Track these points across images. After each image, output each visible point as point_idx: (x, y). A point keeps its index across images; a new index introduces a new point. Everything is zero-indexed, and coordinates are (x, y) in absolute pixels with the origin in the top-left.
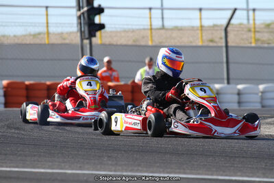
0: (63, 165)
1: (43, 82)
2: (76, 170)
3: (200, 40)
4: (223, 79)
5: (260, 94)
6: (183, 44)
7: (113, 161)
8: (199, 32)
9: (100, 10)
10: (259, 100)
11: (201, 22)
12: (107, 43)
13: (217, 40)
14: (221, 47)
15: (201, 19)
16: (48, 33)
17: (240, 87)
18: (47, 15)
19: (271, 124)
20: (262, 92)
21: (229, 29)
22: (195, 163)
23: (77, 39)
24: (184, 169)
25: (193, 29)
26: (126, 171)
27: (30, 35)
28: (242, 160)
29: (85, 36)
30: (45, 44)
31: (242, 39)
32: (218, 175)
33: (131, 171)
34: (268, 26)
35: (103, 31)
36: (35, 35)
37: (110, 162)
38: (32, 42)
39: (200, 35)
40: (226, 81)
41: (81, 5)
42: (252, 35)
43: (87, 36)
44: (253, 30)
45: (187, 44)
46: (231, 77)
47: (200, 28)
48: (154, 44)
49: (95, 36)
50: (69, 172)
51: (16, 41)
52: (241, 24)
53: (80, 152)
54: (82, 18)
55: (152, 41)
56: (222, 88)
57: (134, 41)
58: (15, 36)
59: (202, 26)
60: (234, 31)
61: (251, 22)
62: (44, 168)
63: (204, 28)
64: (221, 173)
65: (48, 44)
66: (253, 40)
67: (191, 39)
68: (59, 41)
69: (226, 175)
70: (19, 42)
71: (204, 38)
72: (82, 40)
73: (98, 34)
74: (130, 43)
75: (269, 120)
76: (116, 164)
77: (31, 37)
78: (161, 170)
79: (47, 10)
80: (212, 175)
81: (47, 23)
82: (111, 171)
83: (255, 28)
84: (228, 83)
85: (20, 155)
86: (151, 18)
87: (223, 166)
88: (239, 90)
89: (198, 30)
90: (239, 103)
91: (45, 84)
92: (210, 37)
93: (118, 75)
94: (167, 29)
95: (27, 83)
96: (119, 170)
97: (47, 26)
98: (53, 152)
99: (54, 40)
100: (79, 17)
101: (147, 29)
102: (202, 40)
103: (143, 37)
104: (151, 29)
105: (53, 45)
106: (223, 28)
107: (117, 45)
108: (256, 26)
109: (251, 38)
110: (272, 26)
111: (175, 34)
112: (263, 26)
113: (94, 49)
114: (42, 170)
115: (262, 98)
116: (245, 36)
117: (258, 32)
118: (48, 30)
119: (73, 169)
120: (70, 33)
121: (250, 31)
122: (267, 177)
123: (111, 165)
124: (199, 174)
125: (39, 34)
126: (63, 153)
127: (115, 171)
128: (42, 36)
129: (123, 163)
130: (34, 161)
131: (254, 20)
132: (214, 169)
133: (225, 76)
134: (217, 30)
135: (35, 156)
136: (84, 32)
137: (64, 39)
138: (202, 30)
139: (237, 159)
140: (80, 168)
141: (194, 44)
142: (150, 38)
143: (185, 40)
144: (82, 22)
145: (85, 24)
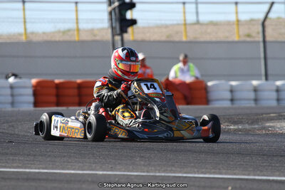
0: (94, 165)
1: (73, 80)
2: (108, 171)
3: (236, 35)
4: (260, 75)
6: (218, 40)
7: (146, 161)
8: (235, 27)
9: (132, 6)
11: (237, 16)
12: (139, 39)
13: (254, 34)
14: (259, 42)
15: (237, 13)
16: (78, 30)
17: (279, 83)
21: (267, 23)
22: (231, 163)
23: (108, 36)
24: (219, 169)
25: (229, 23)
26: (159, 172)
27: (59, 32)
28: (280, 159)
29: (116, 32)
30: (75, 42)
31: (281, 34)
32: (255, 175)
33: (164, 171)
35: (135, 26)
36: (65, 32)
37: (142, 163)
38: (61, 39)
39: (236, 30)
40: (264, 78)
45: (223, 39)
46: (270, 72)
47: (236, 23)
48: (188, 39)
49: (126, 32)
50: (101, 173)
51: (46, 38)
52: (279, 18)
53: (112, 153)
54: (113, 14)
55: (187, 36)
56: (259, 85)
57: (168, 37)
58: (44, 33)
59: (238, 21)
60: (272, 25)
62: (74, 170)
63: (240, 23)
64: (258, 172)
65: (79, 42)
67: (227, 34)
68: (89, 38)
70: (49, 38)
71: (241, 33)
72: (113, 36)
73: (130, 30)
74: (164, 38)
76: (149, 165)
77: (61, 34)
78: (196, 170)
79: (76, 6)
80: (249, 175)
81: (77, 19)
82: (144, 172)
84: (267, 79)
85: (49, 156)
86: (184, 13)
87: (261, 166)
88: (278, 87)
89: (234, 24)
90: (278, 100)
91: (75, 83)
92: (246, 32)
93: (152, 72)
94: (202, 24)
95: (57, 81)
96: (152, 171)
97: (77, 23)
99: (84, 37)
100: (110, 13)
101: (181, 25)
102: (239, 36)
103: (177, 33)
104: (185, 24)
105: (83, 42)
106: (260, 22)
107: (150, 42)
111: (210, 29)
114: (73, 172)
116: (283, 31)
118: (78, 26)
120: (101, 30)
123: (144, 165)
124: (235, 174)
125: (69, 30)
126: (93, 154)
127: (148, 172)
128: (72, 32)
129: (156, 163)
130: (64, 162)
132: (251, 169)
133: (263, 72)
134: (254, 25)
135: (65, 156)
136: (115, 28)
137: (95, 36)
138: (238, 25)
139: (275, 158)
140: (112, 169)
141: (230, 39)
142: (184, 34)
143: (221, 35)
144: (113, 17)
145: (116, 20)
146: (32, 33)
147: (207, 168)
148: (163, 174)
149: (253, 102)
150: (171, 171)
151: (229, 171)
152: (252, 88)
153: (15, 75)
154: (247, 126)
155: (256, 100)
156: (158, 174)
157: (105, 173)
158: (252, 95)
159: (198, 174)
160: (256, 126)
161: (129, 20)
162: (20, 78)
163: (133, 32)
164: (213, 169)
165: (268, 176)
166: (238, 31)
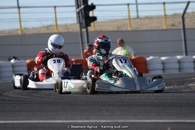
3: (165, 25)
4: (182, 52)
6: (152, 29)
8: (164, 19)
9: (93, 7)
11: (165, 12)
12: (99, 30)
13: (177, 24)
14: (181, 29)
15: (165, 10)
16: (57, 25)
18: (55, 12)
21: (185, 16)
23: (77, 28)
25: (159, 17)
27: (44, 27)
29: (83, 26)
30: (55, 33)
35: (95, 22)
36: (48, 27)
38: (46, 32)
39: (164, 22)
40: (184, 54)
41: (79, 4)
43: (84, 26)
45: (156, 28)
46: (188, 50)
47: (164, 17)
48: (132, 29)
49: (90, 26)
51: (35, 32)
52: (193, 13)
54: (80, 13)
55: (131, 27)
56: (182, 59)
57: (118, 28)
58: (33, 28)
59: (166, 15)
60: (188, 17)
65: (57, 33)
67: (158, 25)
68: (65, 31)
70: (37, 32)
71: (168, 23)
72: (81, 29)
73: (92, 24)
74: (115, 29)
77: (45, 29)
79: (55, 9)
81: (56, 18)
84: (186, 55)
86: (129, 11)
89: (163, 18)
92: (172, 22)
94: (141, 19)
97: (56, 20)
99: (61, 30)
100: (78, 13)
101: (127, 19)
102: (167, 25)
103: (124, 25)
104: (130, 19)
105: (60, 33)
106: (181, 16)
107: (106, 31)
111: (146, 22)
113: (89, 35)
118: (56, 23)
120: (72, 25)
125: (50, 26)
128: (52, 27)
133: (184, 50)
134: (176, 18)
136: (82, 23)
137: (68, 29)
138: (166, 18)
141: (161, 28)
142: (129, 25)
143: (154, 25)
144: (80, 16)
145: (82, 18)
146: (25, 29)
149: (178, 70)
152: (177, 61)
153: (15, 58)
154: (176, 87)
155: (180, 69)
158: (177, 66)
160: (182, 86)
161: (91, 17)
162: (19, 60)
166: (166, 22)
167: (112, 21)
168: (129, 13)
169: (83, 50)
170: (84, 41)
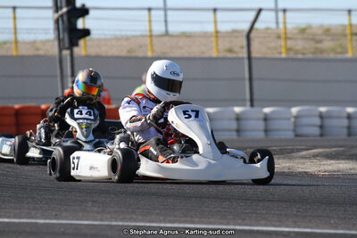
0: (33, 212)
1: (10, 105)
2: (51, 219)
3: (215, 50)
5: (293, 120)
6: (192, 55)
7: (99, 207)
8: (213, 39)
9: (84, 12)
10: (292, 127)
11: (216, 26)
12: (93, 54)
13: (237, 49)
14: (242, 59)
15: (215, 22)
16: (16, 42)
17: (267, 110)
18: (15, 18)
19: (306, 158)
20: (296, 117)
21: (252, 35)
22: (207, 209)
23: (54, 50)
24: (192, 217)
25: (205, 35)
26: (116, 221)
29: (64, 45)
30: (12, 57)
31: (270, 48)
32: (235, 225)
33: (122, 220)
34: (303, 31)
35: (88, 38)
37: (95, 209)
39: (214, 44)
40: (248, 103)
41: (59, 4)
42: (282, 43)
43: (67, 45)
44: (283, 36)
45: (198, 55)
46: (256, 96)
47: (214, 34)
48: (155, 55)
49: (77, 45)
50: (42, 221)
52: (267, 29)
53: (56, 197)
54: (60, 22)
55: (153, 51)
56: (242, 113)
57: (129, 51)
59: (217, 32)
60: (259, 37)
61: (281, 26)
62: (8, 217)
63: (219, 35)
65: (17, 57)
66: (283, 50)
67: (203, 48)
68: (31, 52)
69: (246, 225)
71: (221, 47)
72: (61, 50)
73: (81, 42)
74: (124, 54)
75: (304, 153)
76: (103, 211)
78: (161, 218)
79: (14, 12)
80: (228, 224)
81: (15, 29)
82: (96, 220)
83: (286, 33)
84: (252, 105)
86: (150, 21)
87: (243, 213)
88: (266, 114)
89: (212, 36)
90: (266, 131)
91: (12, 108)
92: (227, 45)
93: (109, 95)
94: (172, 36)
96: (107, 219)
97: (15, 33)
98: (20, 195)
99: (24, 51)
100: (57, 21)
101: (146, 36)
102: (218, 51)
103: (141, 46)
104: (151, 36)
105: (23, 57)
106: (245, 34)
107: (108, 57)
108: (288, 31)
109: (281, 47)
110: (308, 31)
111: (182, 42)
112: (296, 31)
114: (6, 220)
115: (295, 125)
116: (273, 45)
117: (290, 39)
118: (16, 38)
119: (46, 219)
120: (45, 42)
121: (279, 37)
122: (299, 227)
123: (97, 212)
125: (5, 43)
127: (102, 220)
128: (8, 45)
129: (112, 210)
131: (285, 23)
132: (231, 217)
133: (248, 97)
134: (237, 37)
136: (63, 39)
137: (38, 49)
138: (217, 37)
139: (261, 204)
140: (56, 217)
141: (207, 55)
142: (149, 47)
143: (196, 50)
144: (61, 27)
145: (64, 30)
147: (175, 216)
148: (120, 223)
149: (234, 133)
150: (131, 220)
151: (203, 220)
152: (234, 116)
155: (238, 131)
156: (114, 223)
157: (48, 221)
158: (234, 125)
159: (165, 223)
161: (80, 30)
163: (85, 45)
164: (185, 217)
165: (251, 225)
166: (217, 45)
167: (118, 39)
168: (150, 26)
169: (63, 89)
170: (64, 73)
